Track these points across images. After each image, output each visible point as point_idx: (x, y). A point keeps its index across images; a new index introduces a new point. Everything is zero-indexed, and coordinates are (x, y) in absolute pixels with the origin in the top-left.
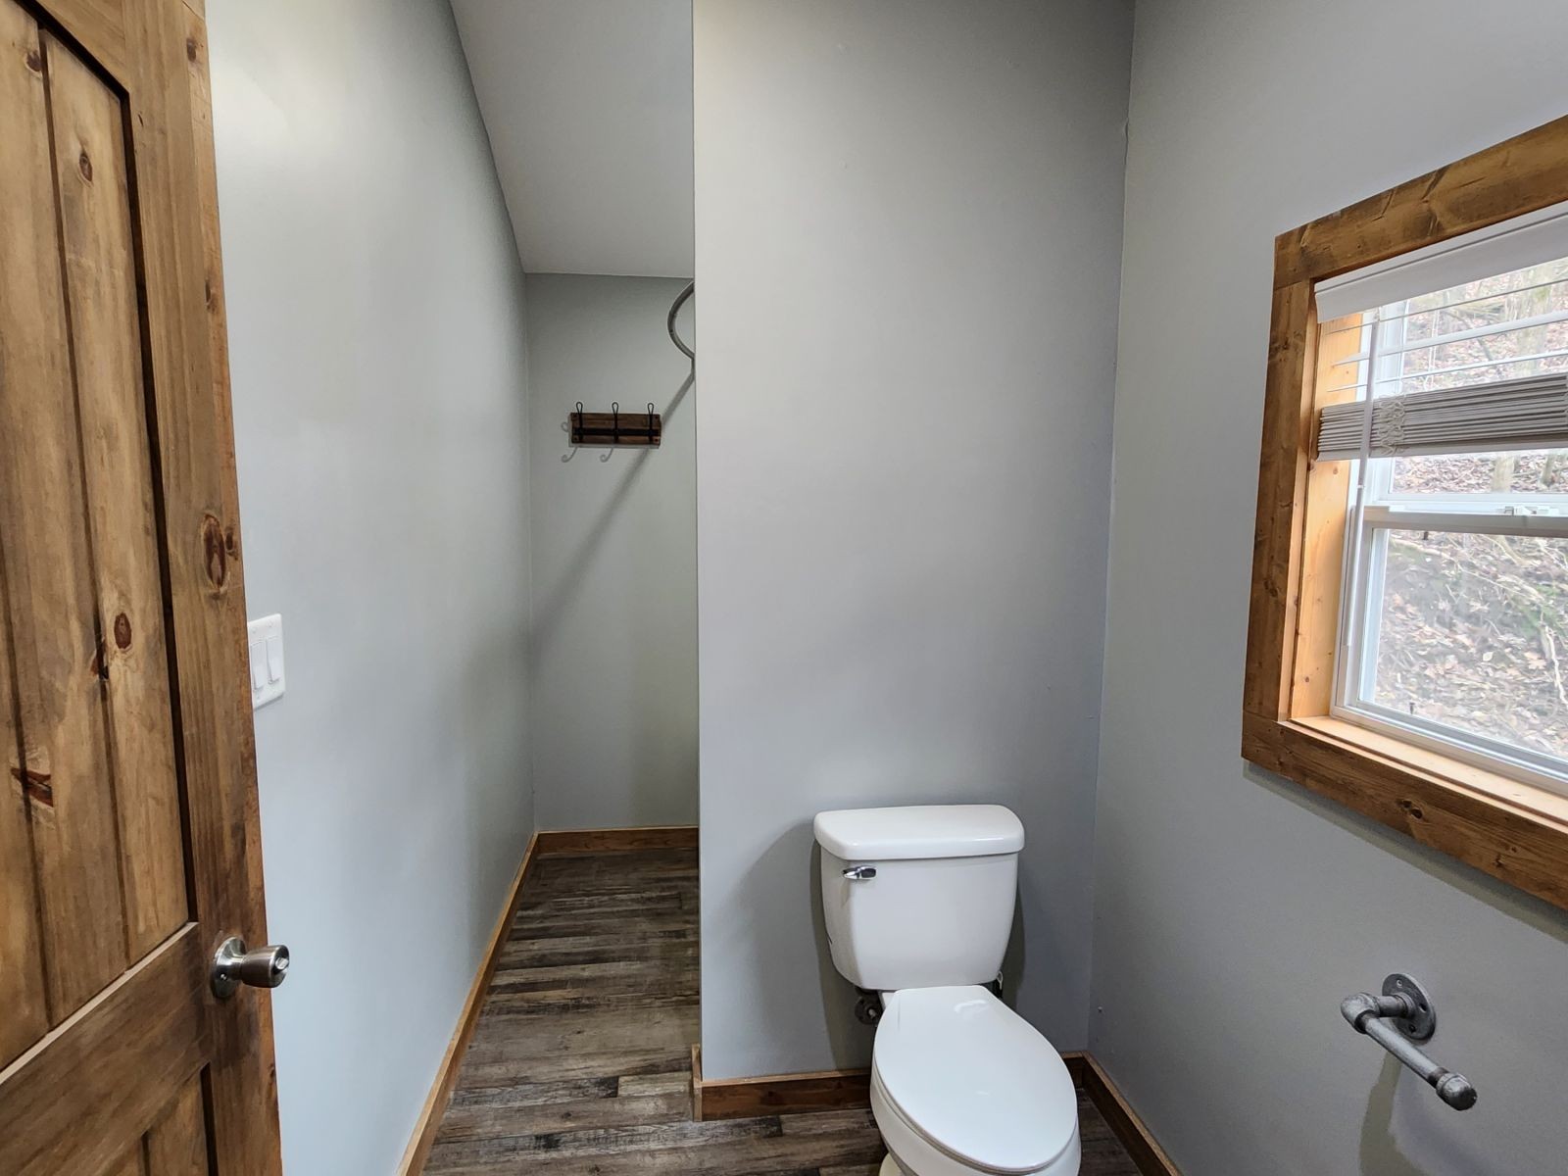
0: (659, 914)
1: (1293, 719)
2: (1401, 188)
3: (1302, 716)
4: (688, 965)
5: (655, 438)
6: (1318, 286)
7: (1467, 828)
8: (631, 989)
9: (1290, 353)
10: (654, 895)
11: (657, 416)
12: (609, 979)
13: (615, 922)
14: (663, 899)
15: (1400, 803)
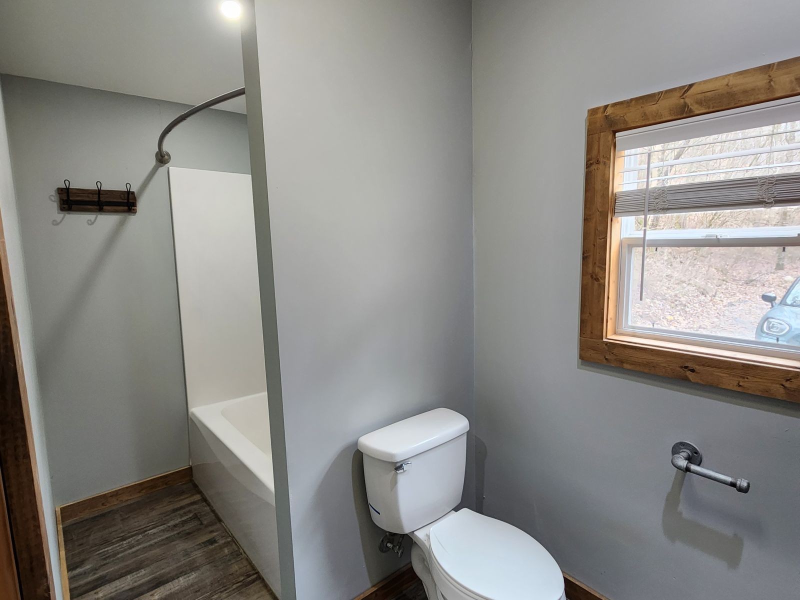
0: (189, 534)
1: (608, 338)
2: (667, 92)
3: (611, 335)
4: (230, 560)
5: (133, 208)
6: (617, 134)
7: (721, 372)
8: (199, 593)
9: (601, 166)
10: (177, 522)
11: (133, 193)
12: (177, 593)
13: (157, 551)
14: (184, 523)
15: (681, 367)
